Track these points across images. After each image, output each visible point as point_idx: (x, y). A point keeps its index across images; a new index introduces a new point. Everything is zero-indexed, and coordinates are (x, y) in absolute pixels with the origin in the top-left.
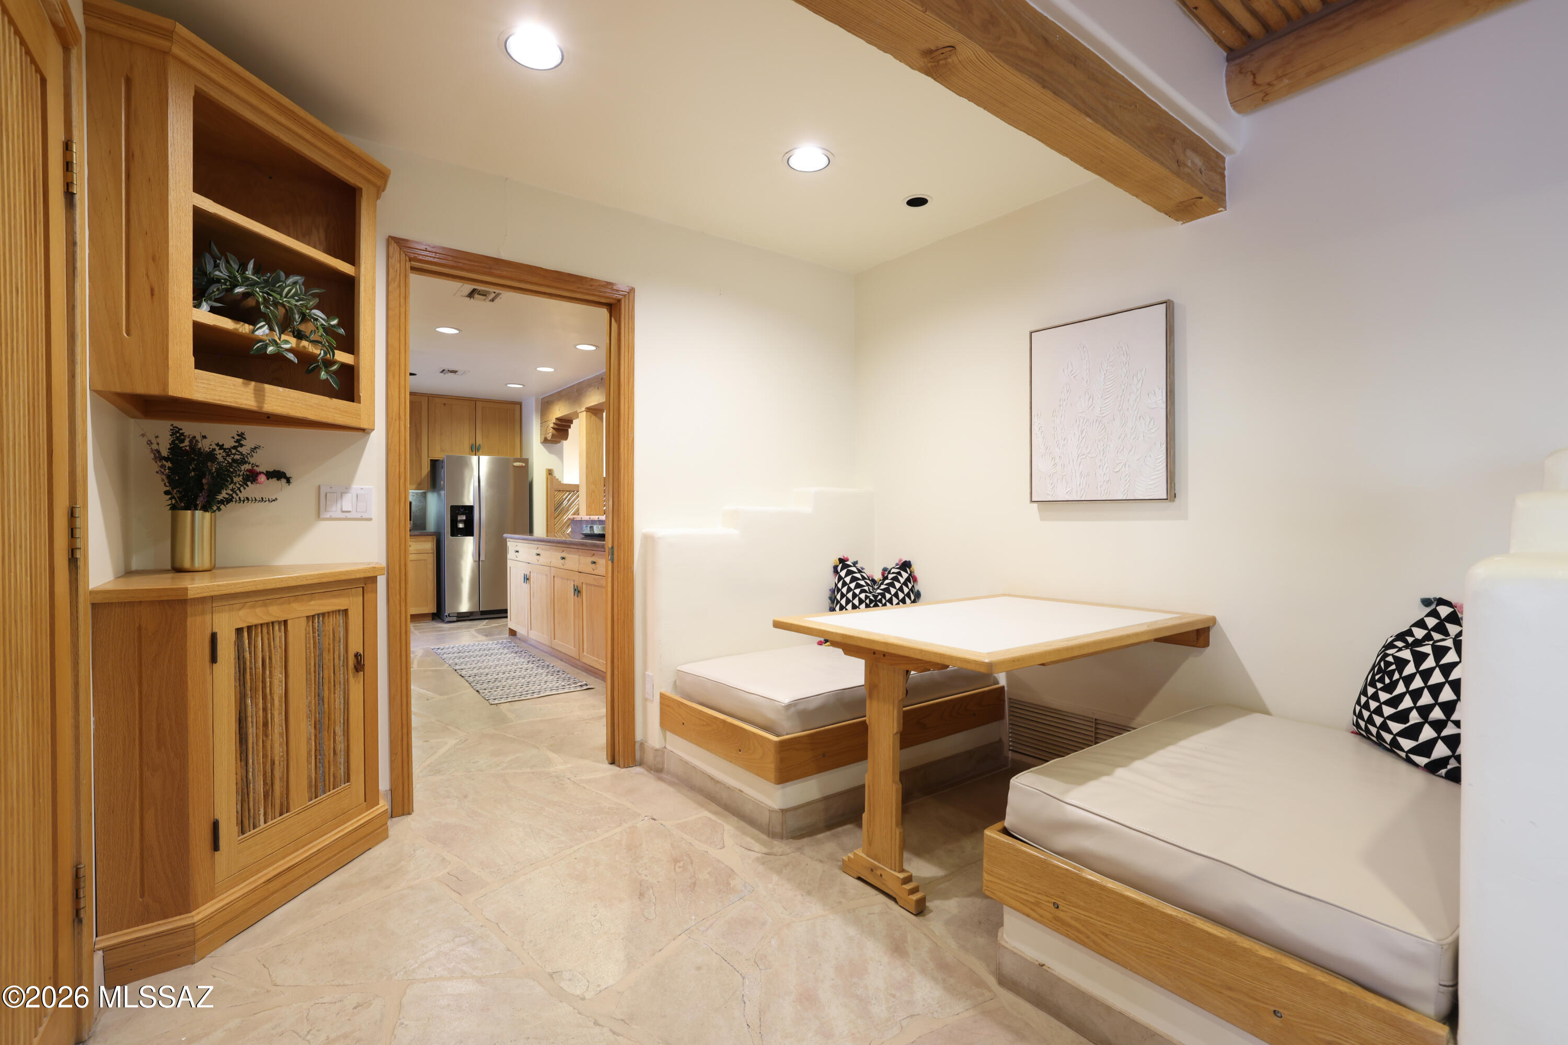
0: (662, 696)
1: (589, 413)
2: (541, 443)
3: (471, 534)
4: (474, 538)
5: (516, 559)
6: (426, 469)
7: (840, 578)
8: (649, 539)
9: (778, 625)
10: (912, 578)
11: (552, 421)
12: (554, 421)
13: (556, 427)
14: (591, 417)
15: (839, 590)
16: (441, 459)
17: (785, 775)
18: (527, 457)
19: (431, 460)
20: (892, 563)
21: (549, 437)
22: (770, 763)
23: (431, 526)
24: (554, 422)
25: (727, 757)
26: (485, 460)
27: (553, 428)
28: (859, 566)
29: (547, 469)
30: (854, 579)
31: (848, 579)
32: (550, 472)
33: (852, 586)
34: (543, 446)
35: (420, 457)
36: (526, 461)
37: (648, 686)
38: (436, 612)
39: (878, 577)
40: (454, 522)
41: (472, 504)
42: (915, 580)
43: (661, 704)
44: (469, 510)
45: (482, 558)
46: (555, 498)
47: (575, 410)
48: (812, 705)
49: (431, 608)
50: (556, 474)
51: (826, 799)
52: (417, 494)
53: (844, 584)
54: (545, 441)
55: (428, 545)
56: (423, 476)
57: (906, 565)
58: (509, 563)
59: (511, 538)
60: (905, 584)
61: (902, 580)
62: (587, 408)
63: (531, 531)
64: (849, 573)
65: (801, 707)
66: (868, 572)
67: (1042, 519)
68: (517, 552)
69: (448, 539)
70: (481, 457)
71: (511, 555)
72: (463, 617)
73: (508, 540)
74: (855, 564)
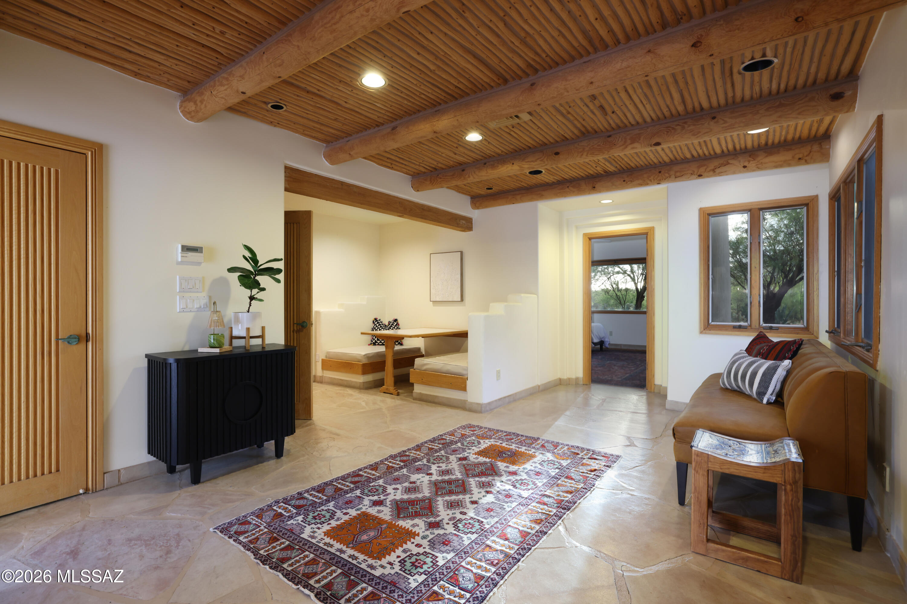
0: (322, 360)
7: (375, 325)
8: (318, 313)
9: (362, 333)
10: (398, 324)
15: (375, 328)
17: (364, 373)
20: (391, 320)
22: (360, 370)
25: (346, 372)
28: (381, 321)
30: (379, 325)
31: (378, 325)
33: (379, 327)
37: (317, 358)
39: (387, 324)
42: (399, 325)
43: (322, 362)
48: (371, 355)
51: (374, 381)
53: (376, 326)
57: (396, 320)
60: (396, 326)
61: (395, 325)
64: (378, 323)
65: (368, 355)
66: (384, 323)
67: (434, 306)
74: (380, 320)
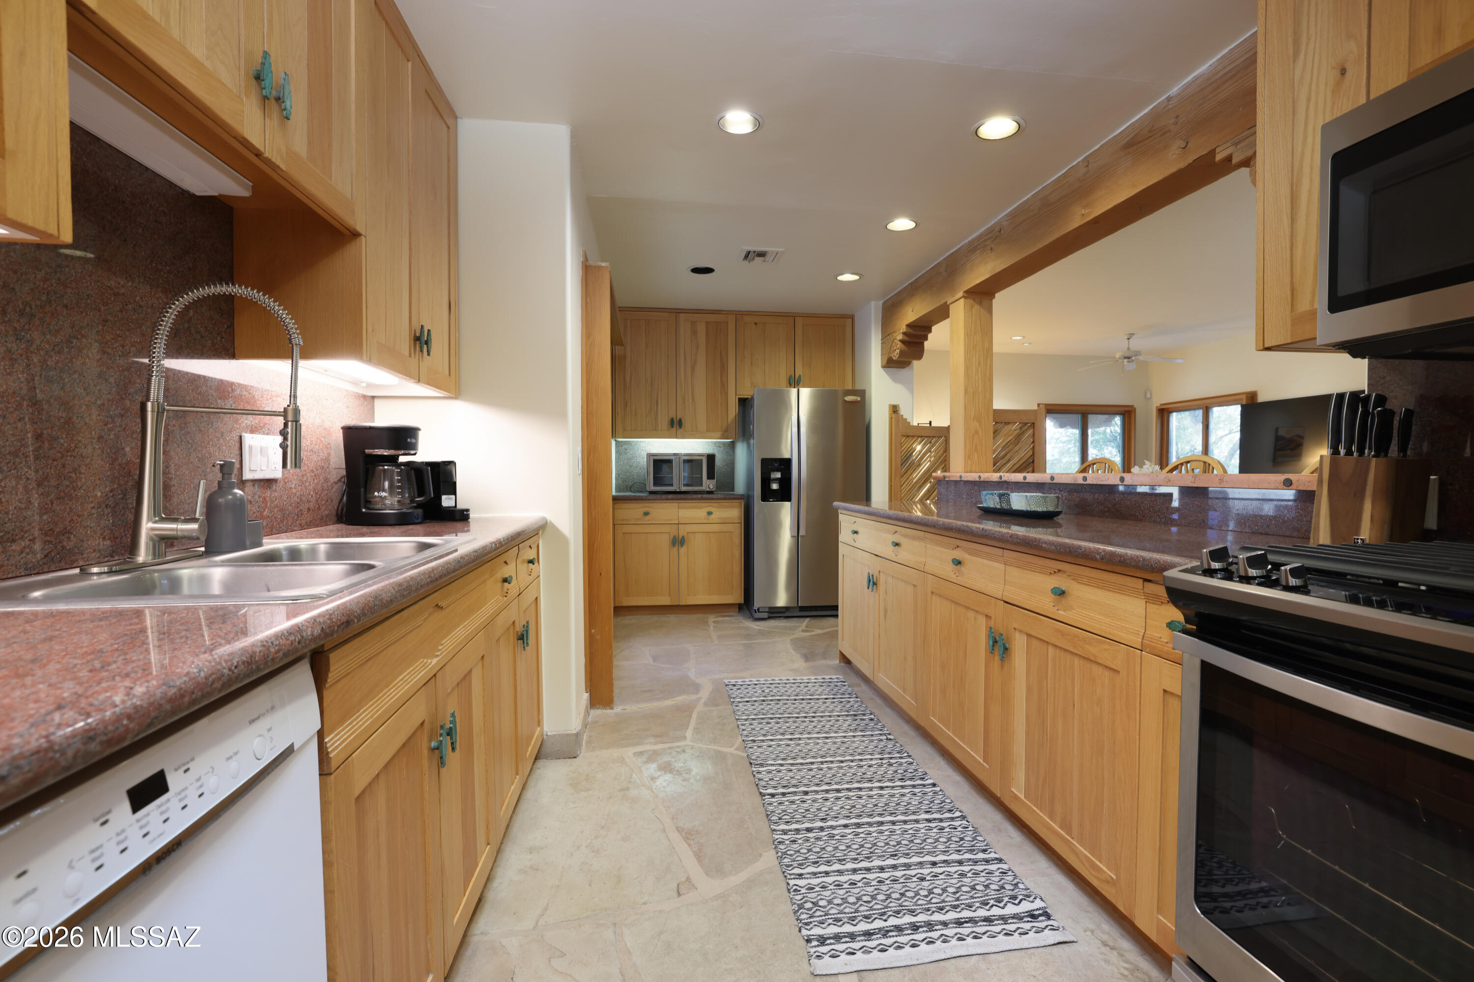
1: (970, 301)
2: (883, 367)
3: (789, 499)
4: (791, 505)
5: (852, 543)
6: (733, 409)
11: (901, 331)
12: (903, 328)
13: (906, 338)
14: (972, 307)
16: (749, 397)
18: (863, 388)
19: (740, 400)
21: (895, 355)
23: (740, 487)
24: (905, 330)
26: (806, 393)
27: (901, 341)
29: (890, 405)
32: (895, 409)
34: (885, 371)
35: (726, 394)
36: (862, 393)
38: (743, 602)
40: (766, 481)
41: (787, 456)
44: (785, 465)
45: (802, 533)
46: (902, 447)
47: (943, 302)
49: (737, 597)
50: (904, 412)
52: (724, 445)
54: (890, 364)
55: (733, 513)
56: (730, 420)
58: (842, 549)
59: (846, 509)
62: (965, 292)
63: (867, 498)
68: (856, 532)
69: (758, 504)
70: (801, 389)
71: (844, 536)
72: (775, 613)
73: (840, 511)
